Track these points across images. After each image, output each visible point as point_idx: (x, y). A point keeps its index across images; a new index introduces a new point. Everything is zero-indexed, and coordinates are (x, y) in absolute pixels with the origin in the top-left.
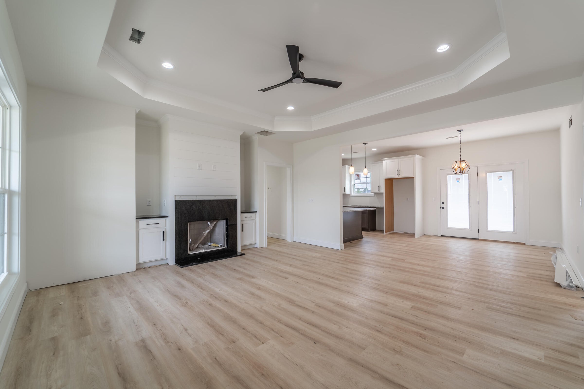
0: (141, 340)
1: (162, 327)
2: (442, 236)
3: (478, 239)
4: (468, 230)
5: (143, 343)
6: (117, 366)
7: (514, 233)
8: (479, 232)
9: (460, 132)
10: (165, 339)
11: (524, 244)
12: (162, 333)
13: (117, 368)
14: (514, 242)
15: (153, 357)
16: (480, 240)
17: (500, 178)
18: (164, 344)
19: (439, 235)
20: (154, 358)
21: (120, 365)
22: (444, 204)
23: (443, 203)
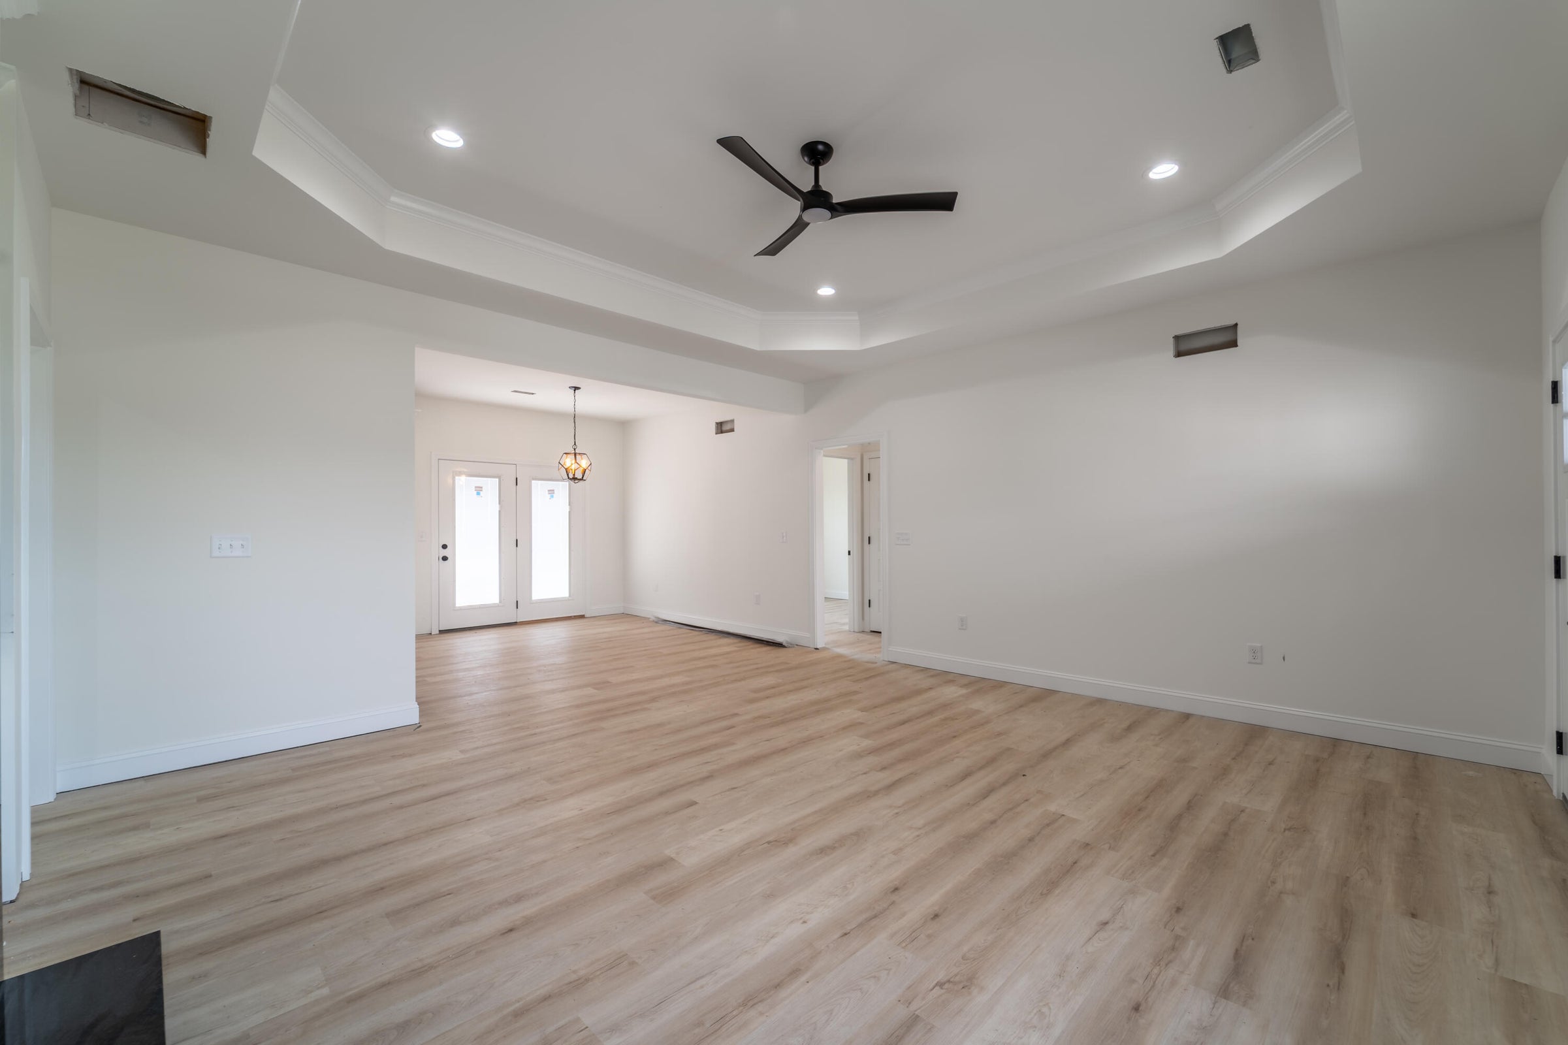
0: (1225, 998)
1: (1133, 981)
2: (441, 632)
3: (515, 624)
4: (498, 606)
5: (1231, 985)
6: (1339, 989)
7: (570, 598)
8: (517, 608)
9: (575, 390)
10: (1173, 948)
11: (582, 617)
12: (1158, 968)
13: (1339, 986)
14: (571, 617)
15: (1243, 941)
16: (521, 624)
17: (551, 492)
18: (1192, 943)
19: (435, 631)
20: (1244, 937)
21: (1328, 985)
22: (447, 549)
23: (445, 547)
